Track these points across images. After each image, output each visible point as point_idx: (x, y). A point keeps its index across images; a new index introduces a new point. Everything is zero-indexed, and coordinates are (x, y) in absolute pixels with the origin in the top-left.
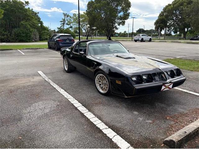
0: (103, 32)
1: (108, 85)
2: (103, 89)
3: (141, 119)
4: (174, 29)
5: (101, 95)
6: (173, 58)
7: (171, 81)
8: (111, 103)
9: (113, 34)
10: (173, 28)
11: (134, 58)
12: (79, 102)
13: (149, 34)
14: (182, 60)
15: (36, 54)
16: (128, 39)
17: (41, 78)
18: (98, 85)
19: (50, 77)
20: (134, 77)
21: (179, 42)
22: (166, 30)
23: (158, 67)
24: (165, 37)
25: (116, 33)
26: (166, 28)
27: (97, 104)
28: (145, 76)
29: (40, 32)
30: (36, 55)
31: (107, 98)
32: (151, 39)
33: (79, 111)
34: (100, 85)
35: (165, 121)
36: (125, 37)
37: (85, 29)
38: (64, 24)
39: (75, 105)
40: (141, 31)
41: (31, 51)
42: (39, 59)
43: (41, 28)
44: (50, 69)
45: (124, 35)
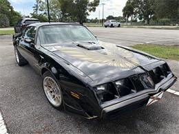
2: (55, 99)
4: (139, 15)
5: (53, 110)
7: (161, 87)
9: (86, 20)
11: (103, 48)
16: (99, 25)
18: (48, 92)
24: (131, 23)
26: (132, 15)
28: (120, 82)
29: (11, 17)
32: (119, 25)
37: (58, 15)
38: (36, 10)
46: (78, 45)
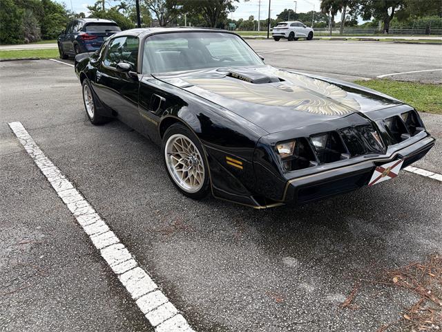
0: (201, 17)
1: (203, 166)
2: (189, 179)
3: (310, 289)
4: (363, 8)
5: (184, 199)
6: (368, 79)
7: (399, 152)
8: (213, 226)
9: (225, 22)
10: (360, 7)
11: (281, 80)
12: (111, 229)
13: (307, 22)
14: (391, 84)
15: (23, 73)
16: (258, 34)
17: (13, 144)
18: (174, 167)
19: (40, 140)
20: (284, 145)
21: (375, 40)
22: (345, 11)
23: (356, 108)
24: (342, 29)
25: (230, 21)
26: (345, 7)
27: (167, 232)
28: (319, 141)
29: (43, 16)
30: (22, 76)
31: (201, 208)
32: (311, 34)
33: (105, 265)
34: (180, 166)
35: (388, 295)
36: (252, 30)
37: (155, 11)
39: (95, 240)
40: (287, 15)
41: (11, 67)
42: (26, 88)
43: (45, 8)
44: (47, 115)
45: (250, 25)
46: (230, 75)
